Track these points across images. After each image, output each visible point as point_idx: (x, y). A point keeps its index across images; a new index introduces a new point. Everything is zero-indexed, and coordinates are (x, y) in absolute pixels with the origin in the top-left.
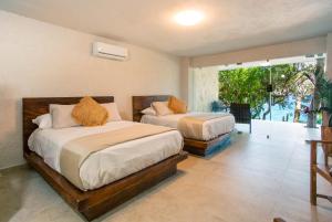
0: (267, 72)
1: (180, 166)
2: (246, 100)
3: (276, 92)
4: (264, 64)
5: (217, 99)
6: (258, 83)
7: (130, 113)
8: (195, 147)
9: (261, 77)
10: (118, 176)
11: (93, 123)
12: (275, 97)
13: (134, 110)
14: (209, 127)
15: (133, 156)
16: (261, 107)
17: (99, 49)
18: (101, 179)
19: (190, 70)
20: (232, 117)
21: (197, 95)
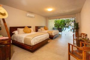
0: (65, 20)
1: (48, 41)
2: (60, 27)
3: (67, 25)
4: (64, 19)
5: (54, 27)
6: (63, 23)
7: (35, 30)
8: (51, 37)
9: (63, 22)
10: (38, 43)
11: (29, 33)
12: (67, 26)
13: (36, 29)
14: (54, 33)
15: (40, 39)
16: (63, 29)
17: (28, 15)
18: (35, 43)
19: (48, 20)
20: (58, 31)
21: (50, 26)
